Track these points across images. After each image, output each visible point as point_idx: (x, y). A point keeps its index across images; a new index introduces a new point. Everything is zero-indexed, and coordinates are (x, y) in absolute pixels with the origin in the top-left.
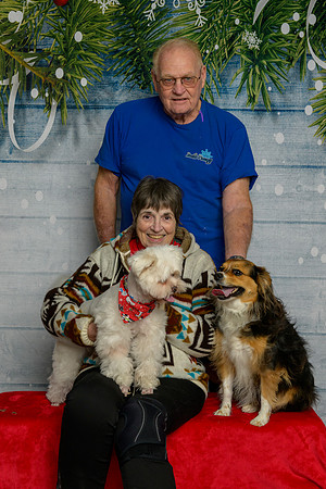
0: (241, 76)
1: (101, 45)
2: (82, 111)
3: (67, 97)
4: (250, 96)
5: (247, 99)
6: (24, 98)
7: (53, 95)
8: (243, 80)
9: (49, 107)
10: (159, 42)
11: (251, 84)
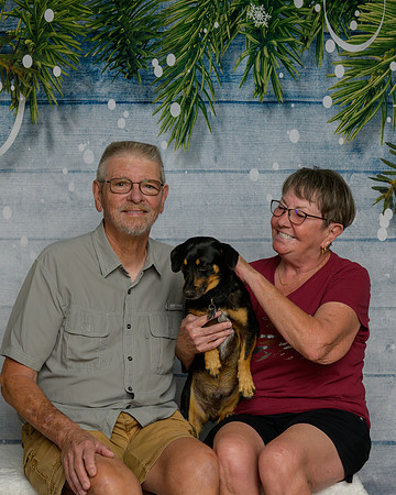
0: (246, 60)
1: (76, 25)
2: (56, 107)
3: (37, 90)
4: (257, 85)
5: (253, 89)
7: (20, 88)
8: (249, 65)
9: (16, 104)
10: (146, 20)
11: (258, 70)
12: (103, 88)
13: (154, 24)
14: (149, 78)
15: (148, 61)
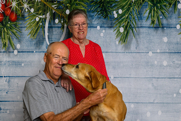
5: (151, 22)
6: (52, 23)
7: (65, 22)
8: (149, 13)
9: (63, 27)
12: (95, 22)
14: (112, 18)
15: (112, 12)
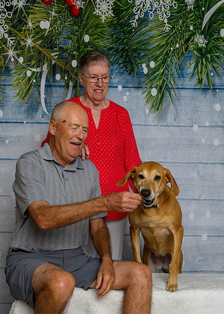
0: (193, 65)
1: (101, 44)
4: (199, 79)
5: (197, 81)
6: (51, 80)
8: (195, 68)
9: (68, 87)
10: (139, 42)
11: (200, 71)
13: (144, 44)
14: (140, 74)
15: (140, 65)
